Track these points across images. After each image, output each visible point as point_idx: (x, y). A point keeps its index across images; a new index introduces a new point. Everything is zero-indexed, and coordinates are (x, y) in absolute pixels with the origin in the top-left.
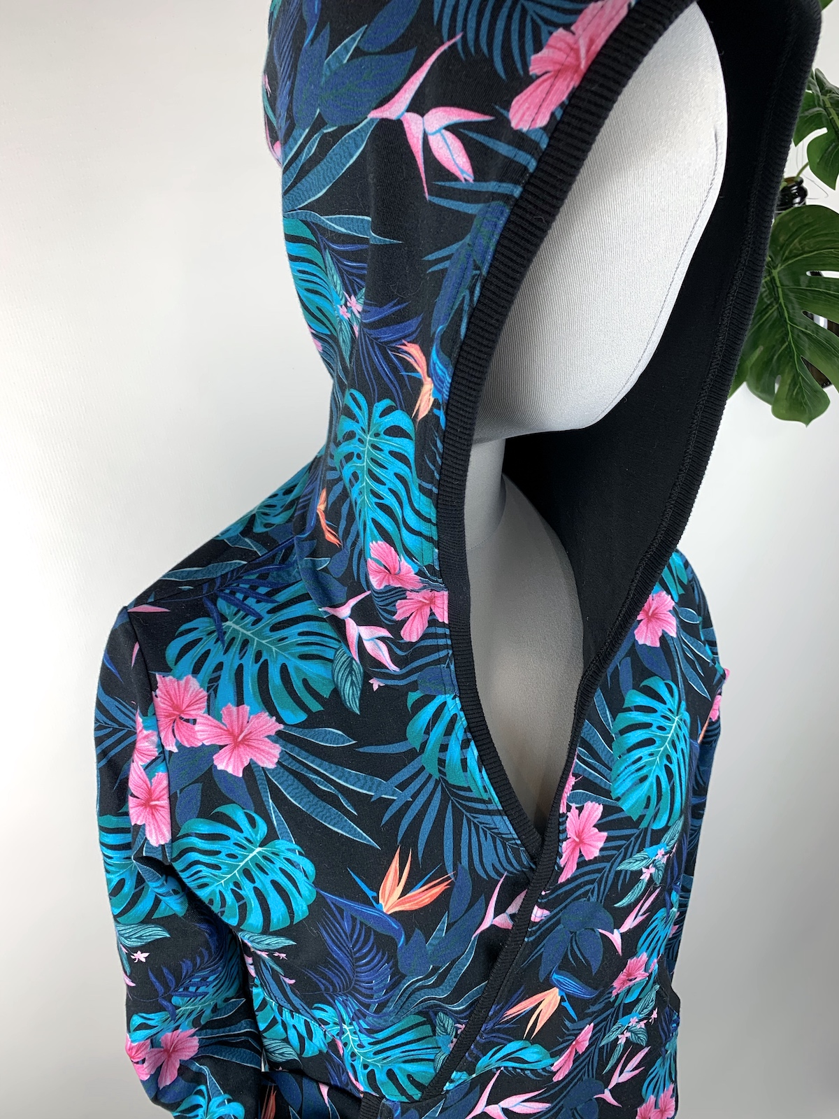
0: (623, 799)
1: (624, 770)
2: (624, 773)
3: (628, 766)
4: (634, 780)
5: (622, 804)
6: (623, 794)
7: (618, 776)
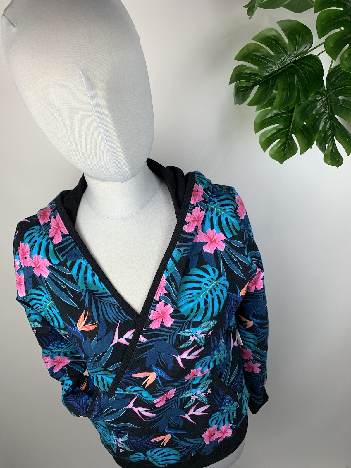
0: (181, 307)
1: (183, 297)
2: (183, 298)
3: (185, 296)
4: (187, 301)
5: (181, 309)
6: (182, 306)
7: (180, 298)
